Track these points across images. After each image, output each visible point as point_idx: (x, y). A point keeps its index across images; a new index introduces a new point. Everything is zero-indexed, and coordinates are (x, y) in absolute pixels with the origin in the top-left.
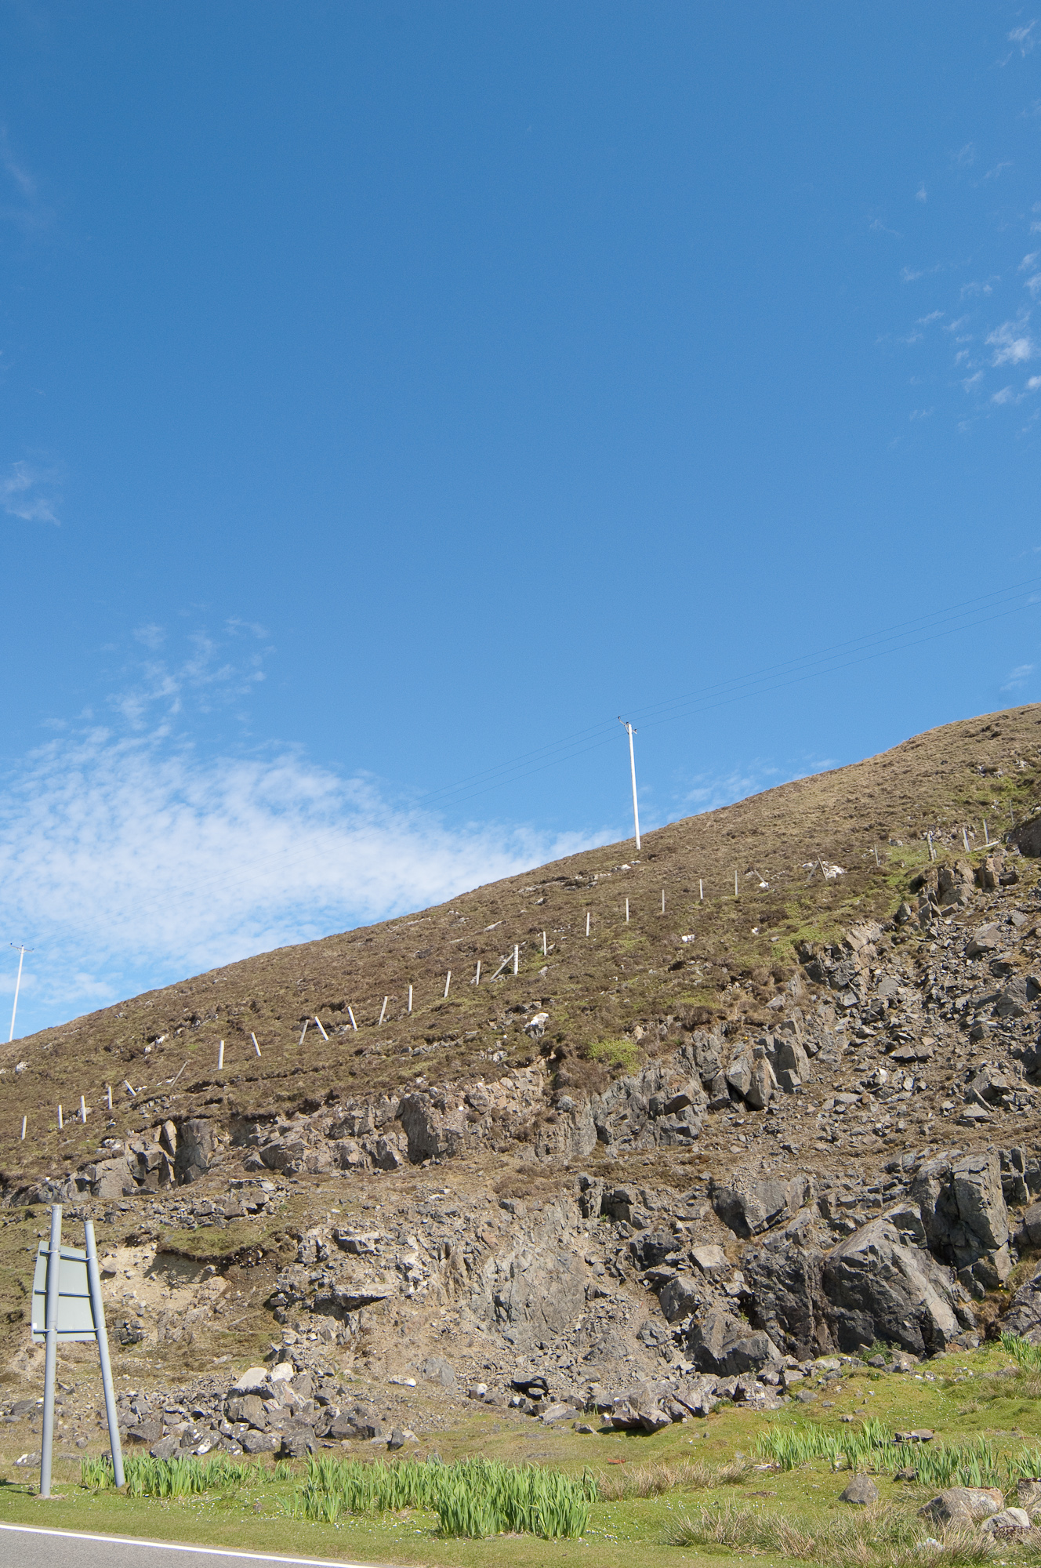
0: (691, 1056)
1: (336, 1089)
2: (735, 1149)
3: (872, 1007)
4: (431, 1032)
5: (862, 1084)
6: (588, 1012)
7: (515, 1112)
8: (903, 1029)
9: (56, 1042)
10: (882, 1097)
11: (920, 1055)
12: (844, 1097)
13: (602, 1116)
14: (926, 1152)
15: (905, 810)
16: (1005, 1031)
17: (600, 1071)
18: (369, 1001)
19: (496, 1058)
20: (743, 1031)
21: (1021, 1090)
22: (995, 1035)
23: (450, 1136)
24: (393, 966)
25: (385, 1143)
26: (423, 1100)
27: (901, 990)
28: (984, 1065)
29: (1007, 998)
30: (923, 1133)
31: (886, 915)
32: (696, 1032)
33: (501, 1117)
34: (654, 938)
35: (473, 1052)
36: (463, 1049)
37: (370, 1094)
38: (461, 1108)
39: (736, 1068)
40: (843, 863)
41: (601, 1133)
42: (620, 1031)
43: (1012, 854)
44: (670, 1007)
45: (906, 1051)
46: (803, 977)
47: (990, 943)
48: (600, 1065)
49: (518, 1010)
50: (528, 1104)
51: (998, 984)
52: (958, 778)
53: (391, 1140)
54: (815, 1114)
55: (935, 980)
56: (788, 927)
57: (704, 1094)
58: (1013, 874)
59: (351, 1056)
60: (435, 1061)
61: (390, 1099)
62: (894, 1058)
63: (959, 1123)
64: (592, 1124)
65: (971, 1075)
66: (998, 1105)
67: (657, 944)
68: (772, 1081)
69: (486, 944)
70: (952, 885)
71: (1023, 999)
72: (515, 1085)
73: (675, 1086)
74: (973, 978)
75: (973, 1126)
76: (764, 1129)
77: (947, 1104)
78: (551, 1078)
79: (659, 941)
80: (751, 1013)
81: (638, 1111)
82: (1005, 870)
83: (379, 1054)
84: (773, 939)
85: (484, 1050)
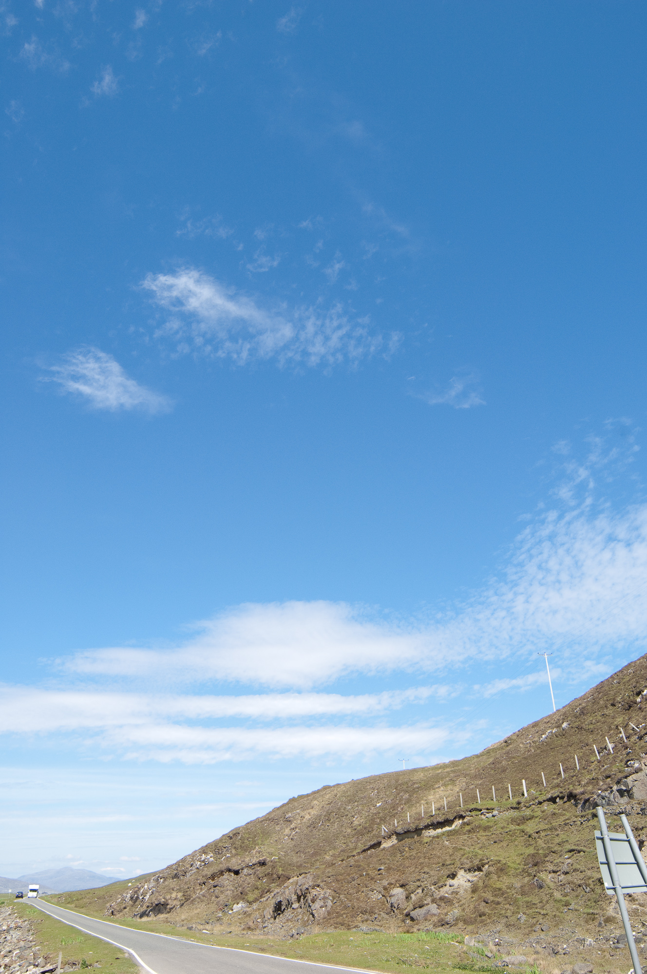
9: (581, 706)
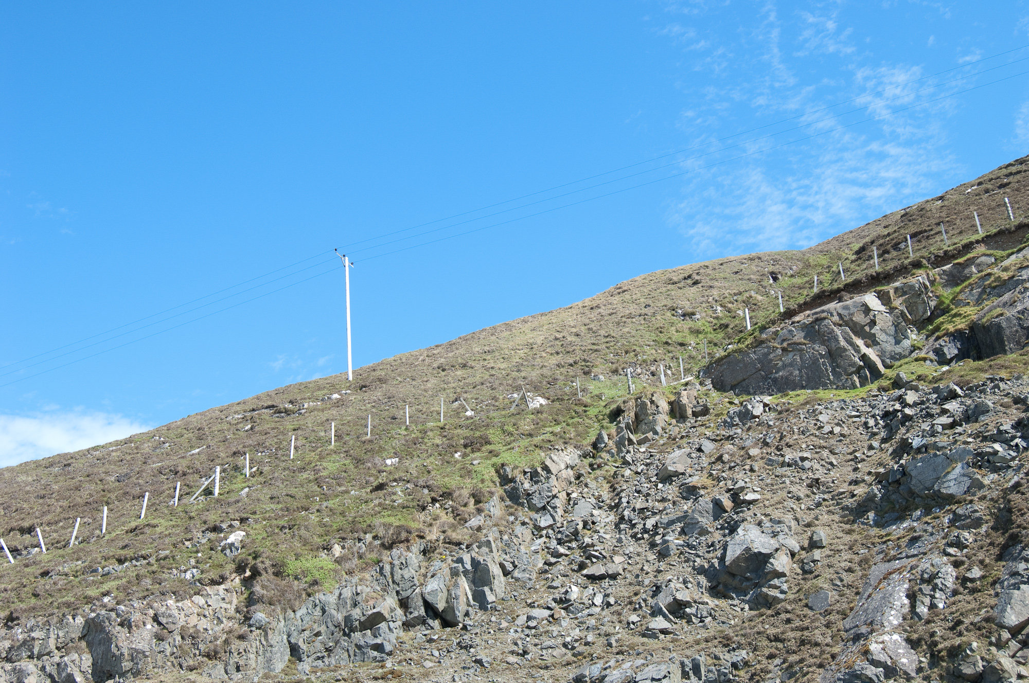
0: (388, 574)
1: (16, 610)
2: (428, 664)
3: (567, 528)
4: (123, 552)
5: (555, 600)
6: (287, 531)
7: (206, 629)
8: (596, 548)
10: (572, 613)
11: (610, 572)
12: (536, 612)
13: (295, 634)
14: (612, 663)
15: (608, 348)
16: (690, 549)
17: (296, 588)
18: (61, 524)
19: (188, 576)
20: (441, 550)
21: (703, 603)
22: (681, 553)
23: (135, 655)
24: (90, 489)
25: (66, 665)
26: (109, 619)
27: (596, 512)
28: (670, 581)
29: (693, 518)
30: (610, 645)
31: (585, 442)
32: (394, 550)
33: (191, 635)
34: (358, 461)
35: (166, 570)
36: (155, 568)
37: (53, 614)
38: (149, 626)
39: (432, 585)
40: (547, 395)
41: (295, 650)
42: (318, 548)
43: (705, 388)
44: (370, 526)
45: (597, 569)
46: (502, 499)
47: (681, 469)
48: (296, 582)
49: (216, 529)
50: (220, 621)
51: (686, 506)
52: (659, 320)
53: (73, 661)
54: (508, 630)
55: (628, 502)
56: (491, 452)
57: (399, 612)
58: (705, 406)
59: (36, 577)
60: (124, 580)
61: (74, 619)
62: (586, 576)
63: (644, 635)
64: (285, 641)
65: (657, 590)
66: (681, 617)
67: (361, 467)
68: (468, 598)
69: (188, 467)
70: (647, 415)
71: (708, 519)
72: (207, 602)
73: (371, 603)
74: (664, 500)
75: (658, 638)
76: (458, 644)
77: (634, 618)
78: (245, 596)
79: (363, 464)
80: (449, 533)
81: (333, 628)
82: (698, 403)
83: (66, 575)
84: (475, 462)
85: (177, 568)
